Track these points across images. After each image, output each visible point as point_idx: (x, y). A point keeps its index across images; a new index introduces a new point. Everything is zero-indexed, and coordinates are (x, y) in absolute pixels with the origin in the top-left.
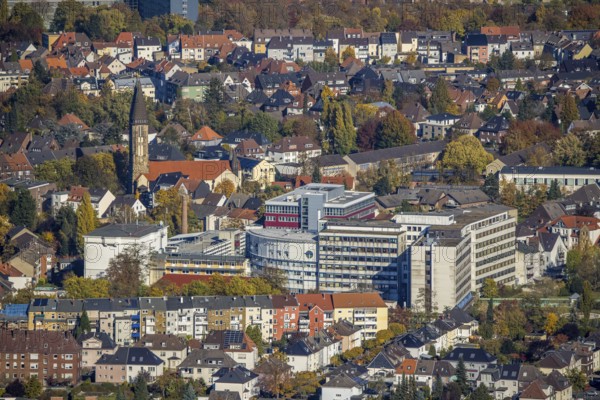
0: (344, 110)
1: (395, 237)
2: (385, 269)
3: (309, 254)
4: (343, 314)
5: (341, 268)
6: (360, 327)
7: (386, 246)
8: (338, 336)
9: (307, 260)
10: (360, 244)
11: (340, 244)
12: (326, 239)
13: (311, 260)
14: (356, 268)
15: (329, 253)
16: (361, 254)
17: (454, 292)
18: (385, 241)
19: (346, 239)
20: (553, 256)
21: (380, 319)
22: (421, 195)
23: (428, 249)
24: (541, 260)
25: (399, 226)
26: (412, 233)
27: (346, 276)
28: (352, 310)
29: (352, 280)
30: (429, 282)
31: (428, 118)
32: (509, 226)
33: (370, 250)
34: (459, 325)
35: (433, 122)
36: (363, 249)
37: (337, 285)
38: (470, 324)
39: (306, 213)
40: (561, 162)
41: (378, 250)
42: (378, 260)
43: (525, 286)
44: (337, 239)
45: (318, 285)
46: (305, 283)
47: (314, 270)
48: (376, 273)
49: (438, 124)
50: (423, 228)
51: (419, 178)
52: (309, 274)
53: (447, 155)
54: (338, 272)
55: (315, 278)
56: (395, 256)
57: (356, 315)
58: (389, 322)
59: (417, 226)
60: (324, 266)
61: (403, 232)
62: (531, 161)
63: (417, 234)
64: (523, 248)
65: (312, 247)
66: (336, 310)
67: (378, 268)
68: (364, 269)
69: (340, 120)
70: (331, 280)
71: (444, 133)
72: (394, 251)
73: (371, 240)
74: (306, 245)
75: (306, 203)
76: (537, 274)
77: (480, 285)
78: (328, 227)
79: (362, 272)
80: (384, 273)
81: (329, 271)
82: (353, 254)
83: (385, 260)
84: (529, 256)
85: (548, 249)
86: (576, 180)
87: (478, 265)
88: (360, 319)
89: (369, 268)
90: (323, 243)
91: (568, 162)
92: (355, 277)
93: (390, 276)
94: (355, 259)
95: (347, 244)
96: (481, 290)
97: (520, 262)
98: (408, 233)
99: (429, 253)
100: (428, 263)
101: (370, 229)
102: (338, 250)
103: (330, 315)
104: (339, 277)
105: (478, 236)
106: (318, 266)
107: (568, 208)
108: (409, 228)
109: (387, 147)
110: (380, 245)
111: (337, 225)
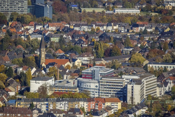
0: (101, 45)
1: (122, 82)
2: (119, 91)
3: (97, 86)
4: (108, 104)
5: (106, 91)
6: (113, 108)
7: (119, 84)
8: (107, 111)
9: (96, 88)
10: (112, 84)
11: (106, 84)
12: (102, 82)
13: (97, 88)
14: (110, 91)
15: (103, 86)
16: (112, 87)
17: (140, 98)
18: (119, 83)
19: (107, 82)
20: (167, 88)
21: (119, 106)
22: (125, 70)
23: (132, 85)
24: (164, 89)
25: (123, 79)
26: (127, 81)
27: (107, 93)
28: (111, 103)
29: (109, 94)
30: (132, 95)
31: (124, 48)
32: (155, 79)
33: (115, 86)
34: (142, 108)
35: (126, 49)
36: (113, 85)
37: (105, 96)
38: (145, 108)
39: (94, 75)
40: (165, 61)
41: (117, 86)
42: (117, 88)
43: (159, 97)
44: (105, 82)
45: (99, 96)
46: (95, 95)
47: (98, 91)
48: (116, 92)
49: (127, 50)
50: (130, 79)
51: (124, 65)
52: (96, 92)
53: (132, 59)
54: (105, 92)
55: (98, 94)
56: (122, 87)
57: (112, 105)
58: (121, 107)
59: (128, 79)
60: (101, 90)
61: (124, 80)
62: (157, 61)
63: (128, 81)
64: (159, 86)
65: (97, 84)
66: (106, 103)
67: (117, 91)
68: (113, 91)
69: (99, 48)
70: (103, 94)
71: (129, 52)
72: (122, 86)
73: (115, 83)
74: (96, 84)
75: (94, 72)
76: (163, 94)
77: (147, 97)
78: (102, 79)
79: (112, 92)
80: (119, 92)
81: (102, 92)
82: (109, 87)
83: (119, 89)
84: (160, 88)
85: (166, 86)
86: (170, 67)
87: (146, 90)
88: (113, 106)
89: (114, 91)
90: (101, 83)
91: (167, 61)
92: (110, 93)
93: (120, 93)
94: (110, 88)
95: (108, 84)
96: (147, 98)
97: (158, 90)
98: (126, 81)
99: (133, 87)
100: (132, 90)
101: (115, 79)
102: (105, 85)
103: (104, 104)
104: (105, 93)
105: (146, 82)
106: (99, 90)
107: (170, 75)
108: (126, 79)
109: (113, 56)
110: (117, 84)
111: (105, 78)
